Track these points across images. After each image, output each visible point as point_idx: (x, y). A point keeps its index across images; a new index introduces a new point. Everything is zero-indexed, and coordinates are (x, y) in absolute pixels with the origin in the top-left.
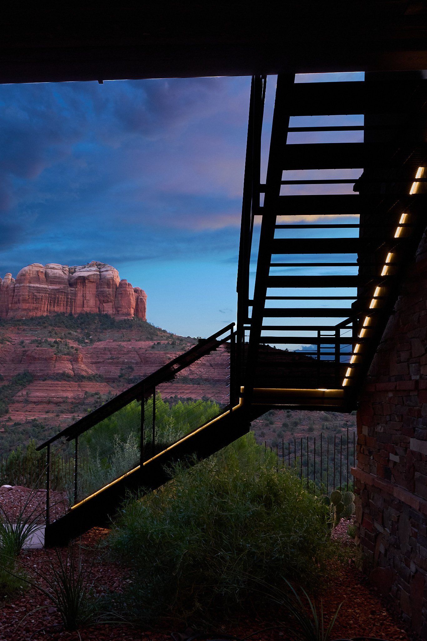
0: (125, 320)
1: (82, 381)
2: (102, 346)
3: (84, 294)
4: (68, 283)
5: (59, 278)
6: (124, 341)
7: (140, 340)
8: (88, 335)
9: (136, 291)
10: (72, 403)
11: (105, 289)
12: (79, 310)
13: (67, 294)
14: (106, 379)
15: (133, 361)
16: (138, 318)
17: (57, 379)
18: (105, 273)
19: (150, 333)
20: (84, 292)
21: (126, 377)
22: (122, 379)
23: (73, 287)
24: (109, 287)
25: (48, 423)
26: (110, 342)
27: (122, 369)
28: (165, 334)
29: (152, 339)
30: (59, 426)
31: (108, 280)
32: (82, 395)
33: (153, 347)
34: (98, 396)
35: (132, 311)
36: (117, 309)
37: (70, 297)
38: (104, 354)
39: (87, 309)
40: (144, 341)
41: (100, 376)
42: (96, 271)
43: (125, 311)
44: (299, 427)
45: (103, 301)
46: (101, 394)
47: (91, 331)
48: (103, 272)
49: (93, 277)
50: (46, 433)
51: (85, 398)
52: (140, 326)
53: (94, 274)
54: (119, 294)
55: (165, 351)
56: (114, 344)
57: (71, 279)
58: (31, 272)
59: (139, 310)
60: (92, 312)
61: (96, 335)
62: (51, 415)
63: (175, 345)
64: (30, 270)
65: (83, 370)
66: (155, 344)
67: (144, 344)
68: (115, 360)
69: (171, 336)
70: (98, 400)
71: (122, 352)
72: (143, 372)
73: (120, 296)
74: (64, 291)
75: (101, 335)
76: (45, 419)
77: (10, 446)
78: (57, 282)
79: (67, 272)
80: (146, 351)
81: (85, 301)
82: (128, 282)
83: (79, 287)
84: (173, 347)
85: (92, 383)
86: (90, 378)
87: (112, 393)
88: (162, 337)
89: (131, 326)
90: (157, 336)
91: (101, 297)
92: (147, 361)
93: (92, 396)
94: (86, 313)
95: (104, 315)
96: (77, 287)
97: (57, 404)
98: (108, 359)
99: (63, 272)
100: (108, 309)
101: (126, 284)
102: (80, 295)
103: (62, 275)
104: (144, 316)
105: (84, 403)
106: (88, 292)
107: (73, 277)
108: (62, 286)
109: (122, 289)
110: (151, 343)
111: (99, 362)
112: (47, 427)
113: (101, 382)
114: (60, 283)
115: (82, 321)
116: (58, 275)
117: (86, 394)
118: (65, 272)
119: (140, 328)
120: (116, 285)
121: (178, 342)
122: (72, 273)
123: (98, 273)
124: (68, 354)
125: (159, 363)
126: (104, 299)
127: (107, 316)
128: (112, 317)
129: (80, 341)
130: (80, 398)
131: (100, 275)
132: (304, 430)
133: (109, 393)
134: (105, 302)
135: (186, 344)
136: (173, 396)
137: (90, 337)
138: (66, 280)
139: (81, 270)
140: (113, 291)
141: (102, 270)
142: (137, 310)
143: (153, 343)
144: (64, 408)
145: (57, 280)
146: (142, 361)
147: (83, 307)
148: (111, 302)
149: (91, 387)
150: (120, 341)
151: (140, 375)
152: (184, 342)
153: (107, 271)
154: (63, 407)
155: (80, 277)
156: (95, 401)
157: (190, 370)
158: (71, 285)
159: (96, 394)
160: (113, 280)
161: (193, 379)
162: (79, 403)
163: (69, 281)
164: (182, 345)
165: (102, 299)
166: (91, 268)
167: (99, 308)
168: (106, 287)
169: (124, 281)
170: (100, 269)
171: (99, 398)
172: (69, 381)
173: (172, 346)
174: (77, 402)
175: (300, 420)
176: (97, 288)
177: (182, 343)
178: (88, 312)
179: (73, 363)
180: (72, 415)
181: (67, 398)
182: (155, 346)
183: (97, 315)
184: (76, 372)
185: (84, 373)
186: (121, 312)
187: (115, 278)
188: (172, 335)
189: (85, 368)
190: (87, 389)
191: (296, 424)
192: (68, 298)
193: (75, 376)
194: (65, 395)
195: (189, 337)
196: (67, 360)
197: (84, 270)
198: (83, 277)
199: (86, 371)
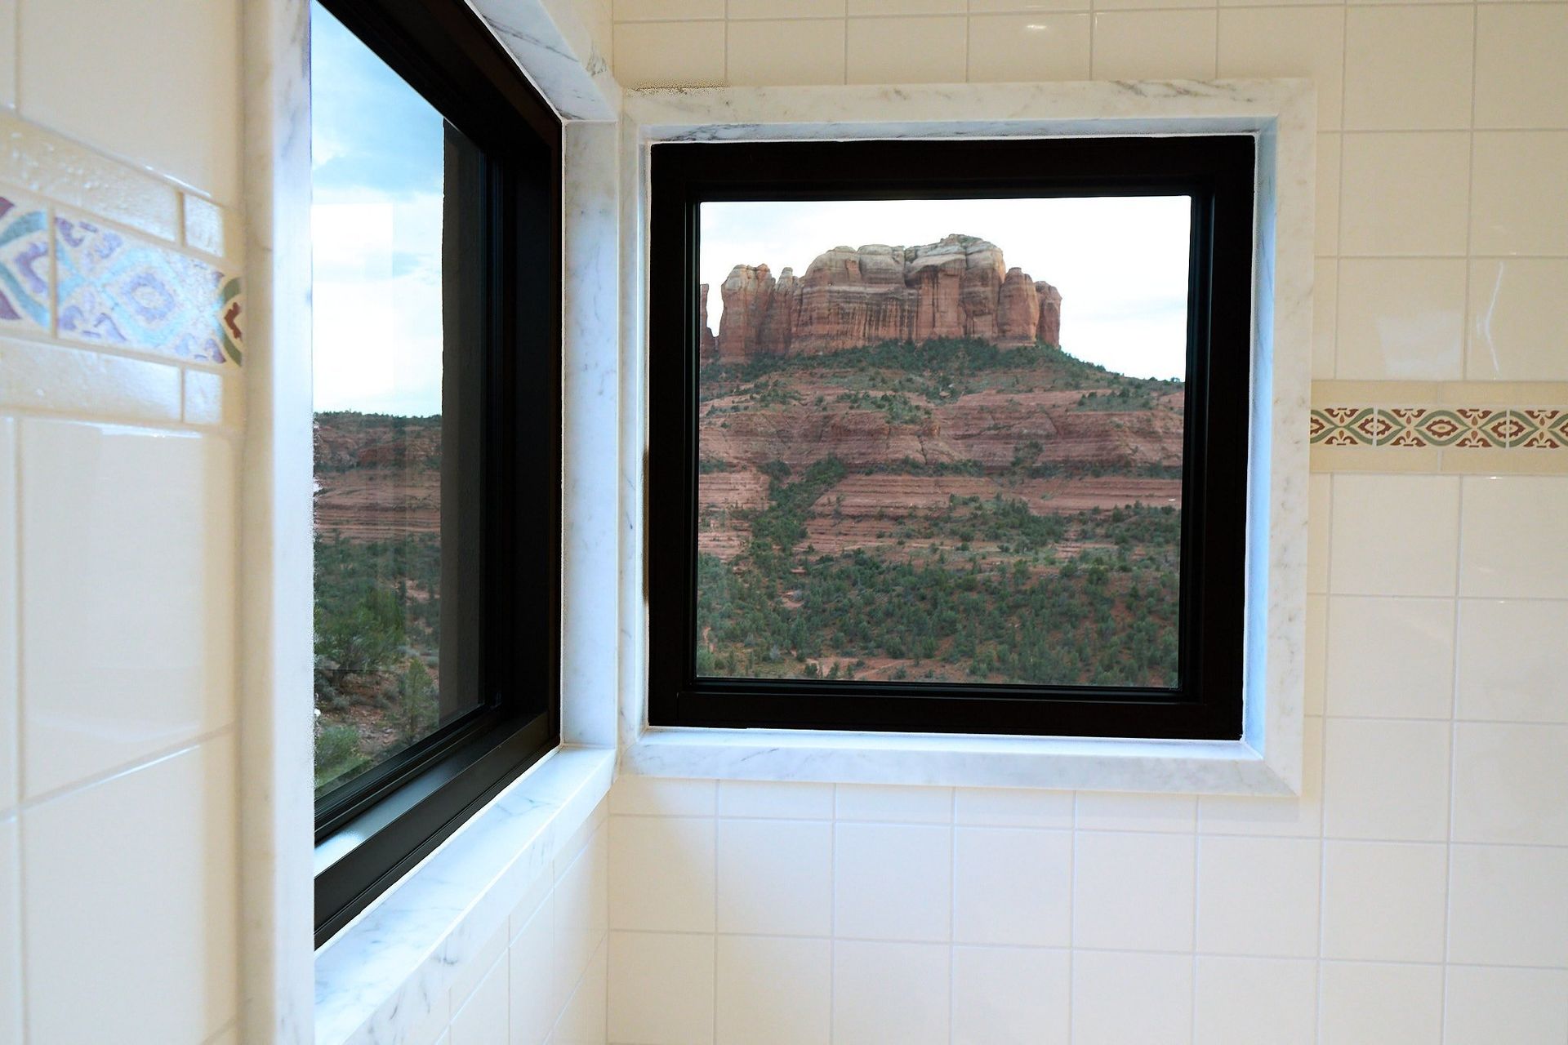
0: (1018, 349)
1: (942, 475)
2: (974, 404)
3: (935, 301)
4: (903, 281)
5: (886, 271)
6: (1019, 392)
7: (1052, 389)
8: (945, 382)
9: (1041, 288)
10: (927, 518)
11: (976, 289)
12: (925, 333)
13: (902, 302)
14: (989, 468)
15: (1040, 432)
16: (1045, 343)
17: (895, 472)
18: (976, 256)
19: (1072, 375)
20: (935, 297)
21: (1026, 465)
22: (1016, 469)
23: (914, 288)
24: (984, 284)
25: (883, 558)
26: (989, 395)
27: (1017, 450)
28: (1103, 375)
29: (1077, 387)
30: (910, 565)
31: (984, 270)
32: (944, 502)
33: (1081, 403)
34: (978, 505)
35: (1033, 330)
36: (1002, 329)
37: (907, 307)
38: (981, 419)
39: (941, 331)
40: (1062, 390)
41: (975, 464)
42: (960, 253)
43: (1017, 330)
45: (974, 312)
46: (982, 499)
47: (952, 374)
48: (971, 254)
49: (952, 265)
50: (889, 577)
51: (951, 509)
52: (1051, 361)
53: (955, 261)
54: (1006, 297)
55: (1106, 409)
56: (1000, 400)
57: (909, 272)
58: (834, 264)
59: (1046, 328)
60: (951, 337)
61: (961, 382)
62: (887, 542)
63: (1128, 396)
64: (831, 260)
65: (942, 453)
66: (1084, 396)
67: (1063, 398)
68: (1003, 431)
69: (1115, 378)
70: (979, 513)
71: (1017, 415)
72: (1062, 454)
73: (1007, 300)
74: (895, 296)
75: (971, 380)
76: (878, 549)
77: (824, 603)
78: (883, 279)
79: (901, 260)
80: (1067, 411)
81: (937, 315)
82: (1024, 271)
83: (926, 286)
84: (1125, 402)
85: (961, 478)
86: (958, 469)
87: (1003, 497)
88: (1097, 381)
89: (1031, 361)
90: (1087, 378)
91: (971, 306)
92: (1070, 432)
93: (965, 503)
94: (940, 338)
95: (975, 341)
97: (897, 519)
98: (989, 429)
99: (894, 259)
100: (984, 328)
101: (1021, 276)
102: (927, 301)
103: (892, 265)
104: (1056, 338)
105: (950, 518)
106: (943, 297)
107: (913, 268)
108: (892, 287)
109: (1011, 287)
110: (1076, 395)
111: (970, 436)
112: (884, 566)
113: (980, 476)
114: (887, 281)
115: (933, 353)
116: (883, 266)
117: (951, 501)
118: (898, 259)
119: (1050, 364)
120: (999, 279)
121: (1132, 390)
122: (912, 260)
123: (963, 257)
124: (912, 421)
125: (1097, 436)
126: (975, 309)
127: (980, 342)
128: (992, 344)
129: (931, 395)
130: (940, 509)
131: (967, 261)
133: (998, 497)
134: (976, 315)
135: (1149, 394)
136: (1132, 503)
137: (950, 386)
138: (900, 276)
139: (929, 253)
140: (993, 291)
141: (970, 250)
142: (1041, 328)
143: (1081, 395)
144: (911, 527)
145: (883, 276)
146: (1058, 432)
147: (934, 326)
148: (989, 313)
149: (962, 487)
150: (1012, 393)
151: (1054, 461)
152: (1143, 389)
153: (980, 252)
154: (910, 525)
155: (928, 266)
156: (972, 514)
157: (1164, 449)
158: (909, 283)
159: (973, 500)
160: (994, 270)
161: (1169, 467)
162: (938, 518)
163: (905, 276)
164: (1142, 396)
165: (971, 308)
166: (949, 248)
167: (965, 327)
168: (980, 284)
169: (1016, 271)
170: (965, 248)
171: (980, 508)
172: (917, 474)
173: (1120, 400)
174: (935, 515)
176: (961, 287)
177: (1140, 392)
178: (943, 336)
179: (923, 438)
180: (931, 541)
181: (915, 508)
182: (1087, 401)
183: (962, 341)
184: (928, 456)
185: (945, 459)
186: (1009, 334)
187: (997, 265)
188: (1117, 376)
189: (946, 448)
190: (953, 491)
192: (903, 310)
193: (926, 464)
194: (911, 502)
195: (1153, 379)
196: (911, 434)
197: (935, 252)
198: (932, 266)
199: (948, 455)
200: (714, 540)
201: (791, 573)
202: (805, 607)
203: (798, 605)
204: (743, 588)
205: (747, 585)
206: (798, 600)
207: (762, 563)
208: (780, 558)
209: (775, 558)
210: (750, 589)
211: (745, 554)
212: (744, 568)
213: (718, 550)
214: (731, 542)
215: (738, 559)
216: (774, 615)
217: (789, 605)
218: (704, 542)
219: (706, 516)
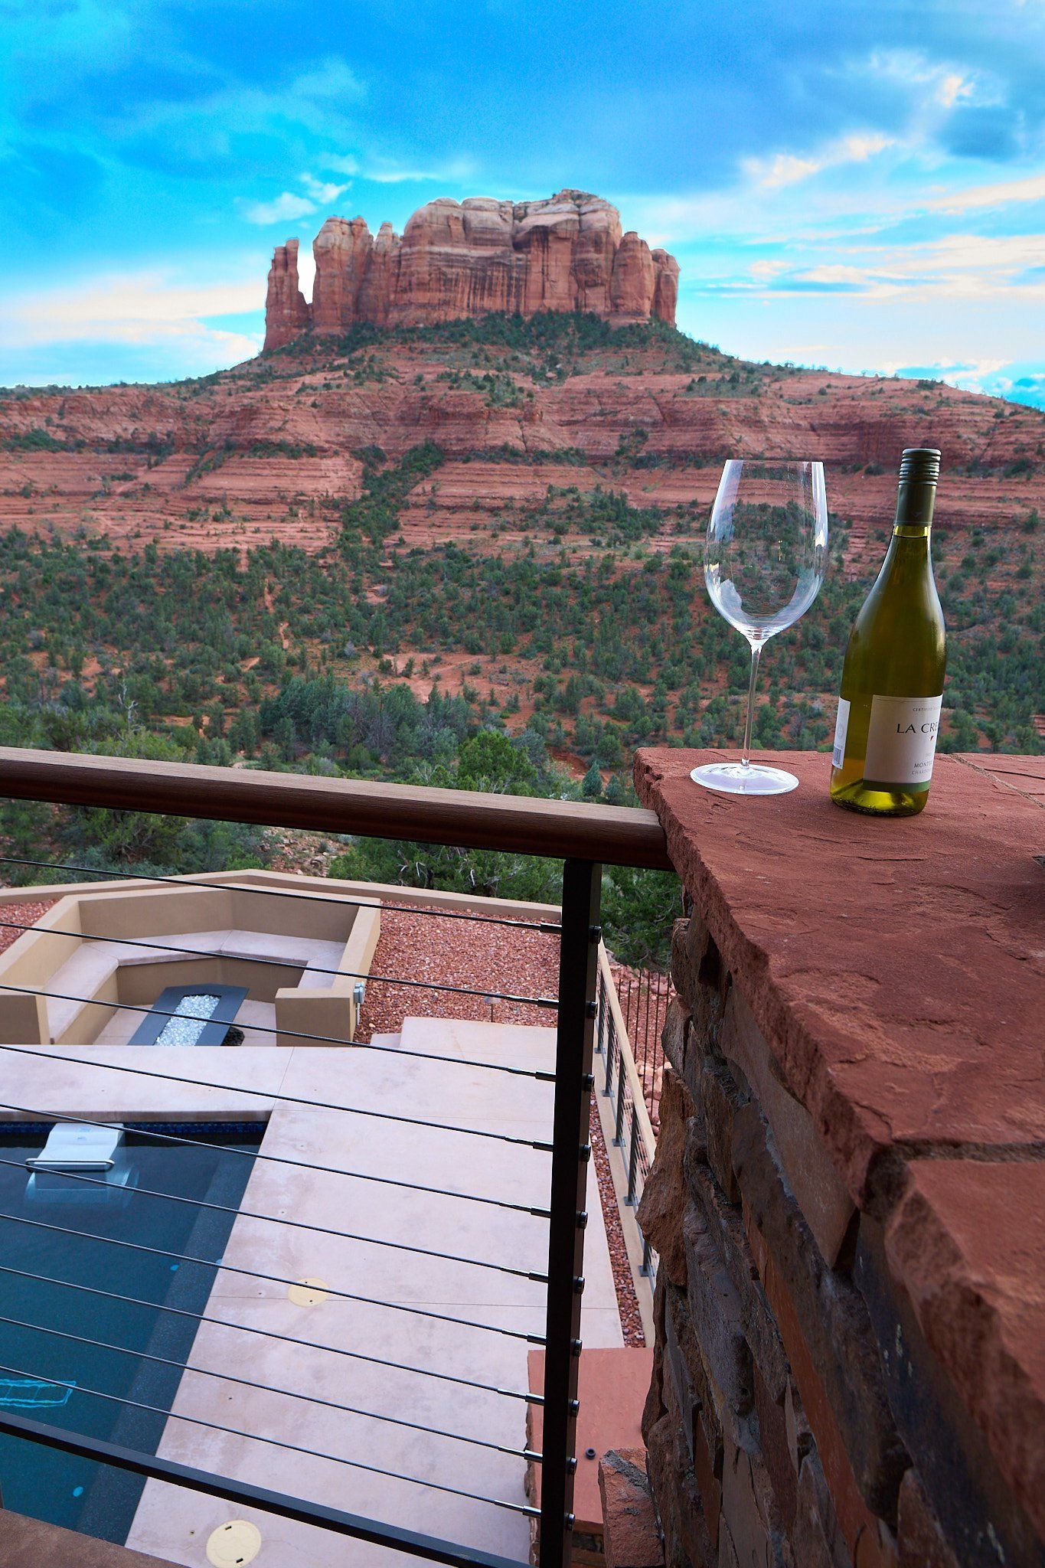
0: (631, 327)
1: (541, 464)
2: (581, 387)
3: (545, 268)
4: (511, 243)
5: (492, 230)
6: (628, 374)
7: (662, 372)
8: (553, 361)
9: (657, 257)
10: (523, 510)
11: (589, 255)
12: (534, 305)
13: (509, 268)
14: (592, 457)
15: (647, 419)
16: (659, 320)
17: (492, 460)
18: (589, 216)
19: (685, 357)
20: (545, 263)
21: (631, 454)
22: (621, 459)
23: (522, 252)
24: (598, 251)
25: (475, 551)
26: (598, 377)
27: (622, 438)
28: (716, 358)
29: (687, 370)
30: (499, 558)
31: (598, 234)
32: (542, 493)
33: (690, 389)
34: (575, 496)
35: (647, 306)
36: (615, 301)
37: (514, 275)
38: (587, 403)
39: (551, 303)
40: (672, 374)
41: (577, 452)
42: (572, 212)
43: (631, 305)
44: (999, 568)
45: (586, 282)
46: (581, 491)
47: (560, 353)
48: (585, 213)
49: (564, 226)
50: (476, 571)
51: (548, 500)
52: (664, 340)
53: (567, 221)
54: (620, 265)
55: (714, 396)
56: (608, 382)
57: (518, 232)
58: (434, 220)
59: (662, 303)
60: (561, 310)
61: (569, 362)
62: (481, 535)
63: (738, 382)
64: (431, 215)
65: (543, 440)
66: (693, 381)
67: (672, 382)
68: (609, 417)
69: (728, 361)
70: (576, 504)
71: (624, 400)
72: (666, 443)
73: (622, 270)
74: (502, 261)
75: (580, 360)
76: (470, 542)
77: (407, 598)
78: (487, 240)
79: (509, 217)
80: (675, 396)
81: (547, 285)
82: (640, 237)
83: (535, 250)
84: (733, 388)
85: (561, 468)
86: (558, 457)
87: (603, 489)
88: (709, 364)
89: (643, 341)
90: (699, 361)
91: (583, 275)
92: (677, 420)
93: (563, 495)
94: (549, 311)
95: (586, 315)
97: (493, 511)
98: (595, 415)
99: (501, 216)
100: (597, 302)
101: (636, 242)
102: (536, 268)
103: (498, 224)
104: (671, 316)
105: (546, 509)
106: (553, 263)
107: (522, 229)
108: (498, 250)
109: (626, 254)
110: (686, 379)
111: (575, 422)
112: (474, 560)
113: (581, 465)
114: (493, 243)
115: (541, 328)
116: (489, 225)
117: (549, 492)
118: (505, 217)
119: (662, 345)
120: (614, 245)
121: (743, 375)
122: (521, 219)
123: (576, 217)
124: (513, 405)
125: (703, 424)
126: (587, 279)
127: (592, 318)
128: (604, 319)
129: (537, 376)
130: (537, 500)
131: (580, 221)
132: (1008, 574)
133: (598, 489)
134: (588, 286)
135: (761, 380)
137: (558, 366)
138: (507, 236)
139: (540, 211)
140: (606, 259)
141: (584, 209)
142: (656, 303)
143: (690, 380)
144: (507, 519)
145: (488, 236)
146: (664, 420)
147: (543, 297)
148: (602, 284)
149: (560, 477)
150: (620, 375)
151: (659, 451)
152: (756, 375)
153: (594, 211)
154: (505, 517)
155: (537, 227)
156: (569, 505)
157: (768, 439)
158: (518, 246)
159: (572, 491)
160: (608, 234)
162: (534, 509)
163: (513, 237)
164: (753, 382)
165: (583, 277)
166: (561, 206)
167: (576, 299)
168: (592, 249)
169: (631, 235)
170: (579, 206)
171: (577, 500)
172: (515, 463)
173: (730, 386)
174: (533, 507)
175: (1002, 551)
176: (573, 253)
177: (752, 377)
178: (553, 309)
179: (524, 423)
180: (524, 534)
181: (512, 499)
182: (694, 385)
183: (573, 315)
184: (529, 444)
185: (545, 447)
186: (621, 309)
187: (612, 227)
188: (730, 359)
189: (547, 435)
190: (552, 481)
191: (992, 561)
192: (511, 278)
193: (527, 451)
194: (508, 492)
195: (766, 364)
196: (511, 418)
197: (546, 210)
198: (543, 227)
199: (550, 442)
200: (302, 531)
201: (379, 567)
202: (389, 602)
203: (383, 600)
204: (325, 581)
205: (331, 579)
206: (383, 594)
207: (350, 556)
208: (369, 551)
209: (363, 551)
210: (333, 583)
211: (333, 547)
212: (330, 561)
213: (306, 542)
214: (320, 534)
215: (325, 552)
216: (355, 610)
217: (373, 599)
218: (290, 533)
219: (294, 505)
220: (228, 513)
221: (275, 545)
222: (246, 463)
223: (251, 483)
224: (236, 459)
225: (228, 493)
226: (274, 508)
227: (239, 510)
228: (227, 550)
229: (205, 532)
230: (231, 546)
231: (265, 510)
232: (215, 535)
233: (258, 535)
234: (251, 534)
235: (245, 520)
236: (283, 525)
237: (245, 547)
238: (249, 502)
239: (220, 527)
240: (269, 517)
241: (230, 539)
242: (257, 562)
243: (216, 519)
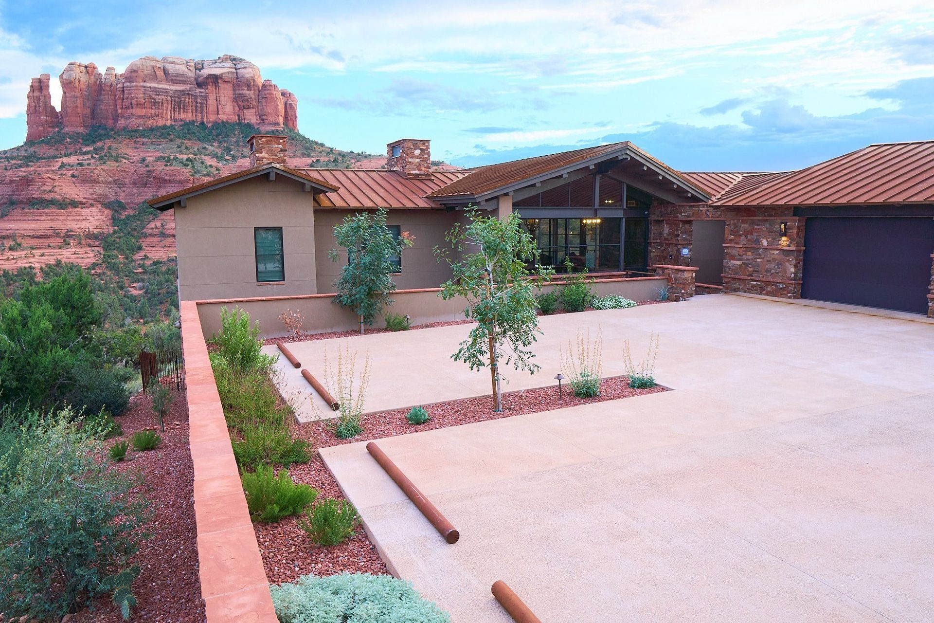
0: (273, 131)
2: (247, 164)
3: (218, 98)
4: (195, 83)
5: (183, 75)
7: (296, 156)
8: (228, 150)
9: (283, 94)
11: (244, 92)
12: (212, 118)
13: (195, 97)
16: (289, 129)
18: (242, 70)
19: (306, 148)
20: (218, 95)
23: (203, 88)
24: (249, 89)
28: (323, 149)
29: (309, 156)
31: (248, 80)
33: (312, 166)
35: (281, 120)
36: (262, 117)
37: (199, 101)
39: (223, 117)
40: (300, 158)
42: (231, 68)
43: (272, 119)
45: (243, 106)
47: (232, 145)
48: (239, 69)
49: (227, 75)
52: (293, 139)
53: (229, 72)
54: (263, 98)
57: (199, 77)
58: (145, 68)
59: (289, 119)
60: (230, 121)
61: (238, 151)
63: (338, 162)
64: (143, 65)
66: (313, 161)
67: (301, 162)
69: (331, 151)
73: (264, 100)
74: (190, 93)
75: (245, 150)
77: (159, 290)
78: (181, 81)
79: (193, 69)
81: (220, 107)
82: (273, 83)
83: (210, 87)
88: (320, 152)
90: (315, 151)
91: (241, 103)
94: (223, 122)
95: (246, 124)
96: (207, 88)
99: (188, 68)
100: (251, 117)
101: (271, 86)
102: (212, 98)
103: (186, 72)
104: (295, 126)
106: (223, 95)
107: (201, 75)
108: (188, 87)
109: (266, 92)
110: (309, 161)
114: (184, 83)
115: (218, 131)
116: (181, 72)
118: (190, 68)
119: (293, 141)
120: (258, 87)
121: (340, 158)
122: (200, 70)
123: (234, 70)
124: (208, 175)
126: (244, 104)
127: (249, 125)
128: (256, 127)
129: (220, 158)
131: (236, 73)
134: (245, 108)
135: (349, 161)
137: (231, 153)
138: (192, 79)
139: (211, 66)
140: (255, 94)
141: (238, 66)
142: (286, 118)
143: (311, 161)
145: (180, 79)
147: (218, 114)
148: (253, 108)
152: (347, 158)
153: (245, 68)
155: (211, 75)
158: (199, 85)
160: (254, 81)
163: (196, 80)
164: (346, 162)
165: (242, 104)
166: (224, 64)
167: (238, 115)
168: (246, 89)
169: (268, 82)
170: (235, 65)
173: (334, 164)
176: (234, 90)
177: (345, 159)
178: (225, 120)
182: (314, 164)
183: (237, 124)
186: (266, 121)
187: (256, 77)
188: (331, 150)
192: (197, 102)
195: (351, 152)
197: (216, 65)
198: (214, 75)
200: (75, 253)
201: (134, 272)
202: (146, 293)
203: (141, 292)
204: (100, 283)
205: (103, 282)
206: (140, 289)
207: (113, 267)
208: (125, 263)
209: (121, 263)
210: (106, 284)
211: (99, 262)
212: (99, 271)
213: (79, 260)
214: (88, 255)
215: (94, 266)
216: (126, 299)
217: (135, 292)
218: (67, 255)
219: (67, 238)
220: (20, 245)
221: (58, 263)
222: (28, 212)
223: (33, 225)
224: (19, 210)
225: (16, 232)
226: (52, 240)
227: (25, 243)
228: (25, 268)
229: (6, 258)
230: (27, 265)
231: (46, 242)
232: (13, 259)
233: (43, 258)
234: (39, 257)
235: (32, 248)
236: (60, 250)
237: (38, 266)
238: (33, 237)
239: (16, 254)
240: (49, 246)
241: (25, 261)
242: (49, 274)
243: (11, 249)
